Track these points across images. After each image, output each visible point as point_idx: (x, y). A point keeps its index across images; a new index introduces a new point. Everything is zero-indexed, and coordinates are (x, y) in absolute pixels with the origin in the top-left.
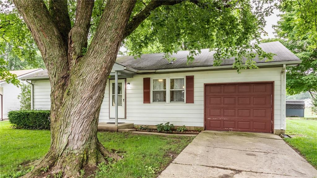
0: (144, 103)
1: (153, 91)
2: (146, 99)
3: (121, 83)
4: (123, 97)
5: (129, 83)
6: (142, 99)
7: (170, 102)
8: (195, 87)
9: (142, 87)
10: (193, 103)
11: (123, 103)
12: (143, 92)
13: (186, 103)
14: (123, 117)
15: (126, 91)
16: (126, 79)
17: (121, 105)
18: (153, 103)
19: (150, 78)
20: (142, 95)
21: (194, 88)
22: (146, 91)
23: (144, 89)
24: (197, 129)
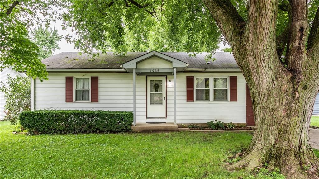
0: (187, 101)
1: (196, 90)
2: (190, 97)
3: (162, 80)
4: (164, 96)
5: (170, 81)
6: (185, 97)
7: (214, 100)
8: (238, 86)
9: (185, 85)
10: (237, 101)
11: (164, 101)
12: (186, 90)
13: (230, 101)
14: (165, 116)
15: (166, 89)
16: (166, 76)
17: (162, 104)
18: (196, 101)
19: (193, 76)
20: (185, 93)
21: (238, 88)
22: (190, 89)
23: (188, 87)
24: (240, 125)
